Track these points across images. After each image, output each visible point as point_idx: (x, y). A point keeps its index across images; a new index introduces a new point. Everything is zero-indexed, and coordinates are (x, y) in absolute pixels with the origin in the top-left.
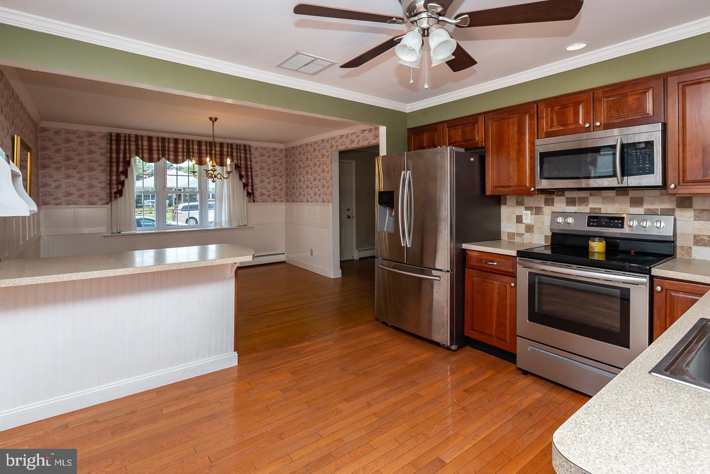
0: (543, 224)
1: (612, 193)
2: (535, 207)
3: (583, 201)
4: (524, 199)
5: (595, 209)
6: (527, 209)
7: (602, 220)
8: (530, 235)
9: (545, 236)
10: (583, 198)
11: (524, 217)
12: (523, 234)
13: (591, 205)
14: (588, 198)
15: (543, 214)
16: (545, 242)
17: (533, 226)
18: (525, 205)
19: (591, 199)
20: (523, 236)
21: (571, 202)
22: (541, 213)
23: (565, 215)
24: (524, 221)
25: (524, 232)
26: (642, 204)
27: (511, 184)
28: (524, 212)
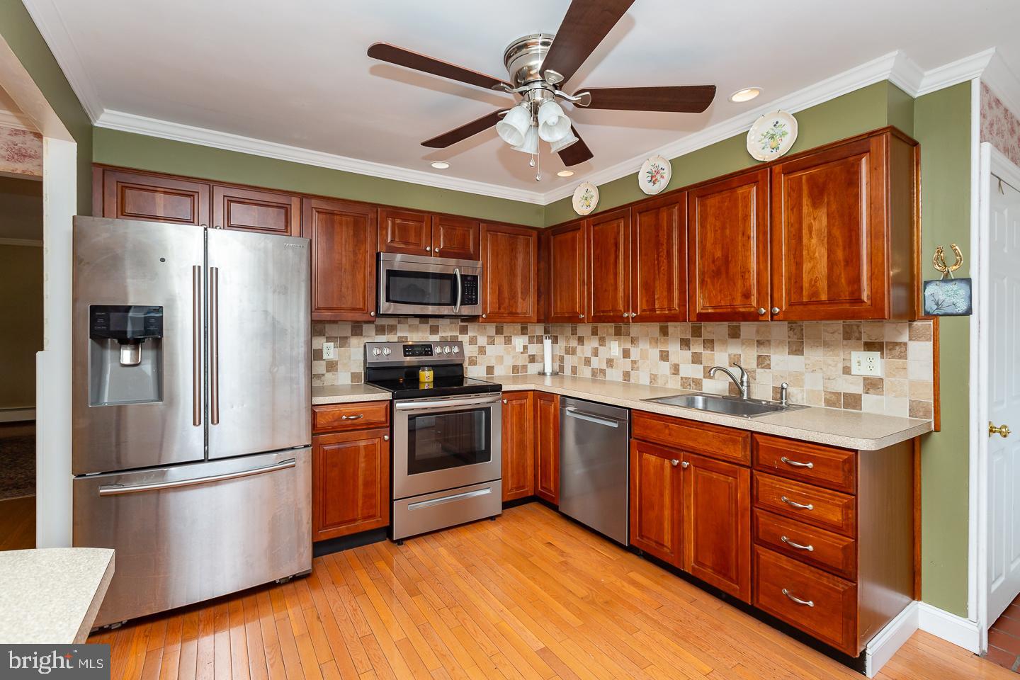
0: (350, 359)
1: (417, 321)
2: (340, 337)
3: (392, 329)
4: (325, 328)
5: (402, 337)
6: (329, 339)
7: (415, 349)
8: (333, 374)
9: (352, 373)
10: (392, 326)
11: (325, 351)
12: (324, 375)
13: (399, 334)
14: (396, 326)
15: (349, 347)
16: (352, 382)
17: (337, 363)
18: (327, 335)
19: (399, 326)
20: (322, 378)
21: (381, 330)
22: (347, 345)
23: (381, 345)
24: (325, 357)
25: (324, 372)
26: (438, 332)
27: (343, 306)
28: (326, 345)
